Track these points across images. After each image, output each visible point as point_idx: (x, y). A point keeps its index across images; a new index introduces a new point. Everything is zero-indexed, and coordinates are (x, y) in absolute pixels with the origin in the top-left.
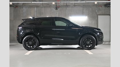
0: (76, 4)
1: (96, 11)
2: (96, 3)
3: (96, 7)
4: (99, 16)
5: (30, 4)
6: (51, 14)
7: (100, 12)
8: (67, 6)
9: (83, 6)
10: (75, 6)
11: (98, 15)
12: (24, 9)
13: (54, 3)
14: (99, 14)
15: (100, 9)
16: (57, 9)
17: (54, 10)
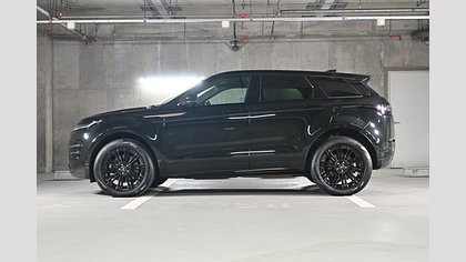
0: (306, 31)
1: (382, 54)
2: (381, 21)
3: (382, 40)
4: (392, 75)
5: (141, 31)
6: (215, 65)
7: (396, 60)
8: (273, 36)
9: (333, 36)
10: (302, 36)
11: (386, 70)
12: (120, 49)
13: (226, 24)
14: (391, 65)
15: (393, 47)
16: (236, 48)
17: (227, 50)
